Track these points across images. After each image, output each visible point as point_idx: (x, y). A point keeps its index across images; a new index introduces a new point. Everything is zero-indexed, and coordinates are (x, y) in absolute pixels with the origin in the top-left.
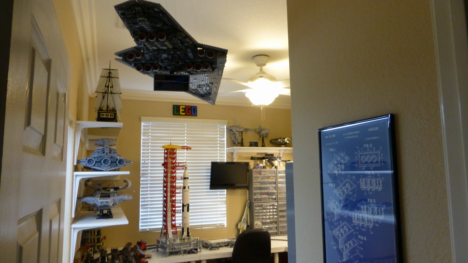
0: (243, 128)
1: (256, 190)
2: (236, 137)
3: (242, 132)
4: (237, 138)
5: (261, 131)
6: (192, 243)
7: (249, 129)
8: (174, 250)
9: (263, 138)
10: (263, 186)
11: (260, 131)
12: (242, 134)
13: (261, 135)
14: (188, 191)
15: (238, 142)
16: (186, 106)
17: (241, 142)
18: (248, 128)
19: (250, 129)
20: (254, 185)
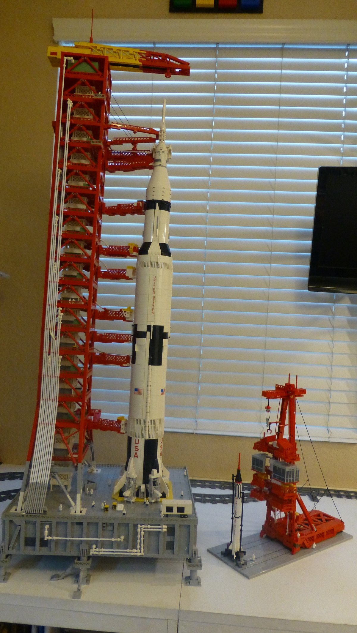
6: (141, 529)
8: (39, 551)
14: (156, 265)
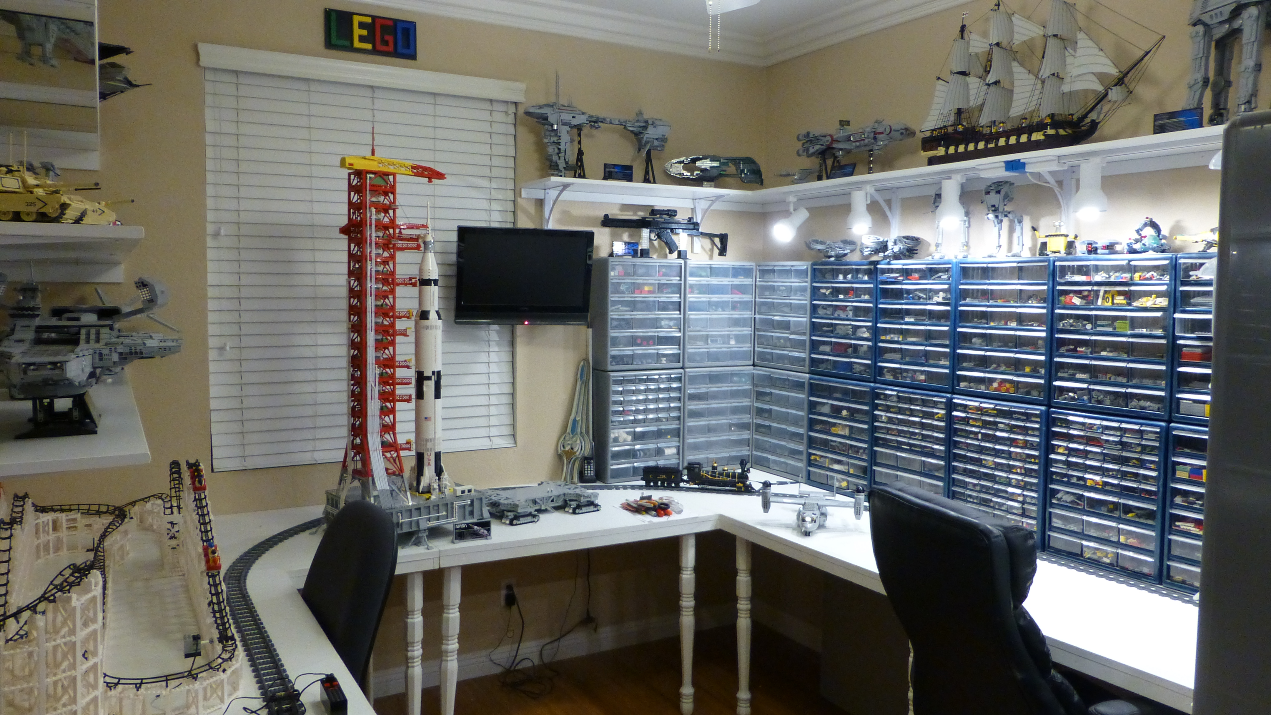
0: (583, 114)
1: (616, 327)
2: (559, 143)
3: (579, 128)
4: (562, 147)
5: (645, 128)
6: (457, 504)
7: (603, 121)
9: (649, 153)
10: (639, 315)
11: (640, 127)
12: (579, 135)
13: (643, 142)
15: (566, 163)
16: (374, 18)
17: (577, 164)
18: (601, 114)
19: (608, 120)
20: (612, 311)
